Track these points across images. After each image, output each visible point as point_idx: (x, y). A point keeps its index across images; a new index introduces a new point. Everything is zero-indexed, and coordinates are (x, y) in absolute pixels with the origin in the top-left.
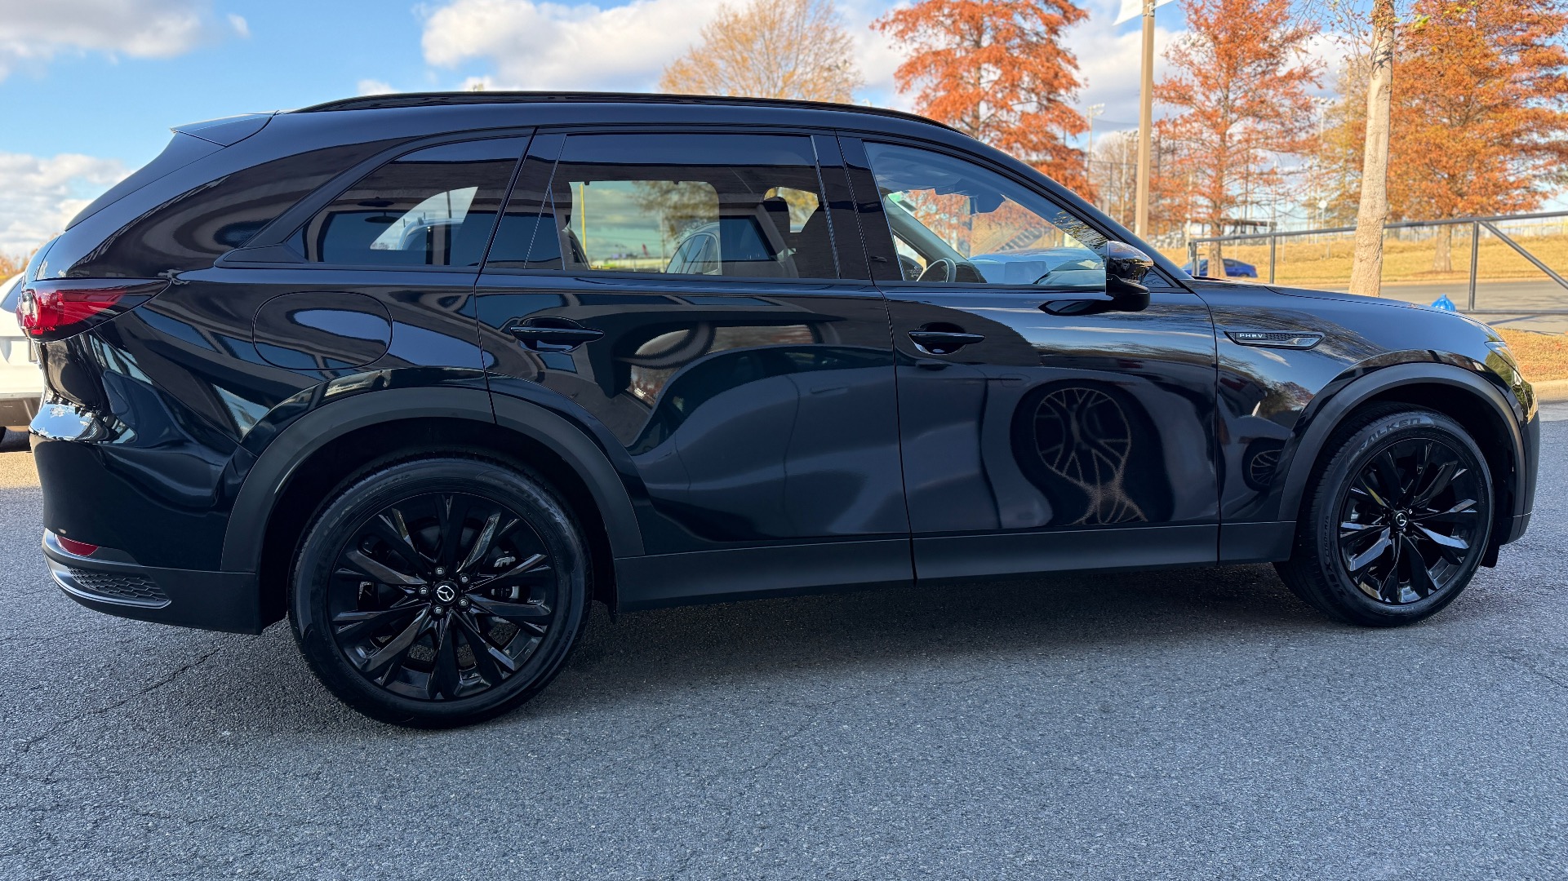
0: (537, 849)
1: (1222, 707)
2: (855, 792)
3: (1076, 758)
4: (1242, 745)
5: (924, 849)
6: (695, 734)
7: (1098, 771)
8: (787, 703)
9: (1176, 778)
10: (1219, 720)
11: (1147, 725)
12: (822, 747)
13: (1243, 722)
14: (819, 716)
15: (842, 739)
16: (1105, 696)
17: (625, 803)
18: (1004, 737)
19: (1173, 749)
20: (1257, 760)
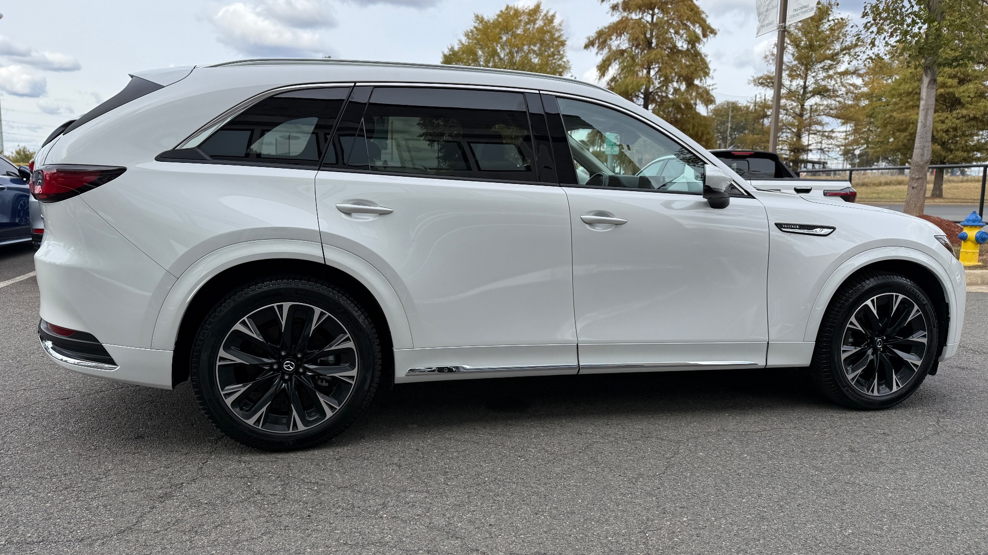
0: (554, 512)
1: (922, 452)
2: (727, 491)
3: (849, 477)
5: (785, 523)
6: (612, 453)
7: (866, 485)
8: (658, 439)
9: (915, 491)
11: (882, 460)
12: (693, 465)
14: (682, 447)
15: (703, 461)
16: (848, 443)
17: (591, 489)
18: (800, 464)
19: (904, 474)
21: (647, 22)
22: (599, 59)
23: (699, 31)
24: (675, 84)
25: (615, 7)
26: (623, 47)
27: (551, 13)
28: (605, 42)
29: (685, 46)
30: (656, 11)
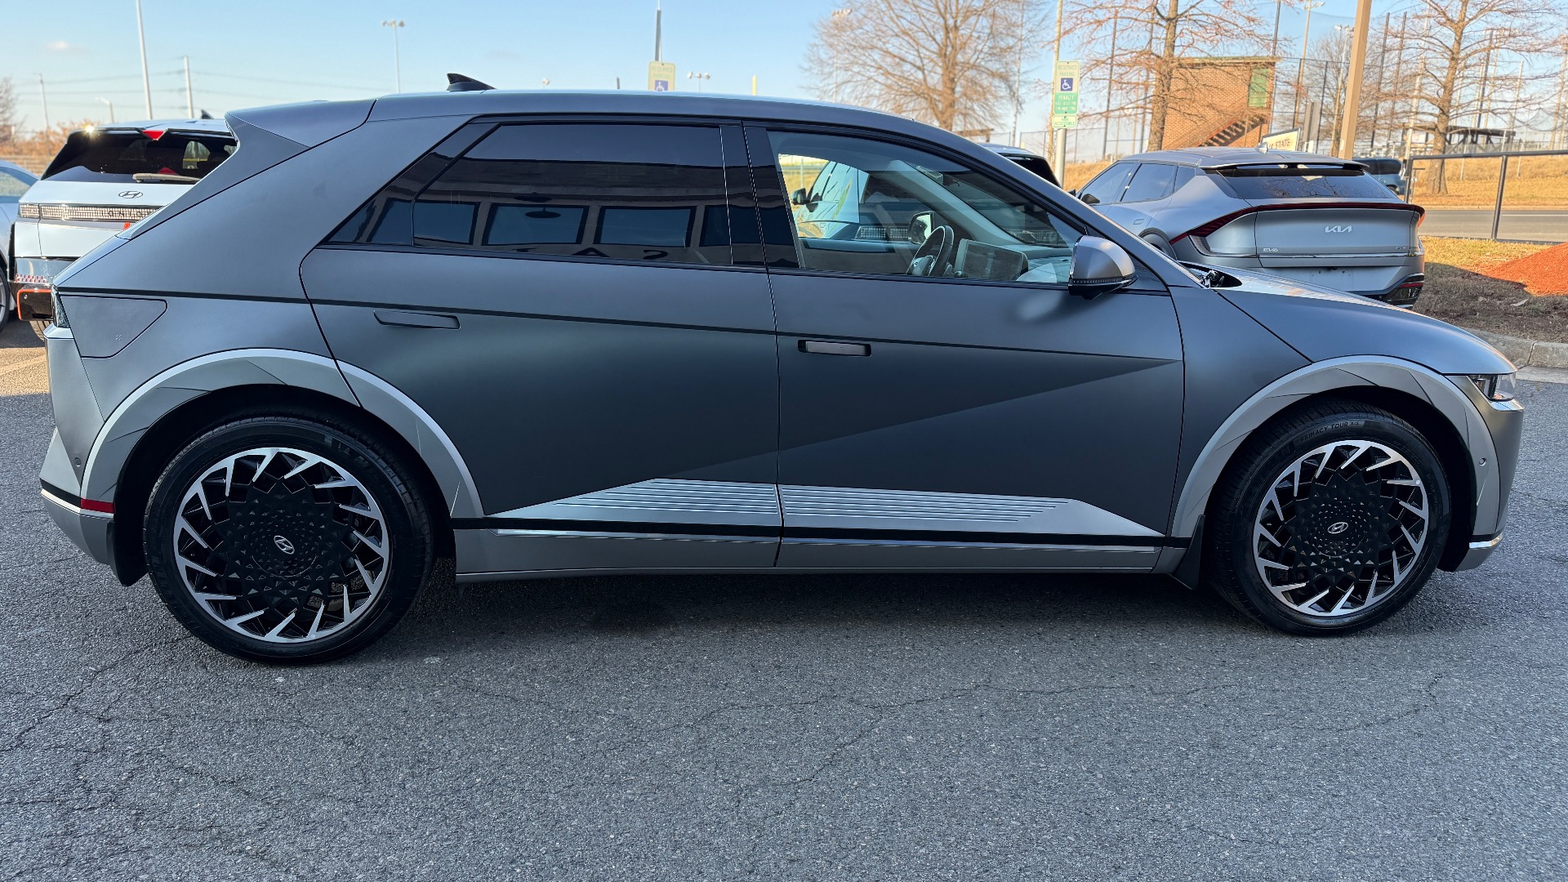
1: (1357, 754)
2: (904, 825)
3: (1168, 806)
4: (1375, 809)
7: (1191, 827)
8: (851, 700)
9: (1285, 847)
10: (1349, 771)
11: (1263, 770)
12: (878, 761)
13: (1380, 776)
14: (883, 720)
15: (904, 755)
16: (1218, 725)
18: (1088, 771)
19: (1288, 805)
20: (1389, 832)
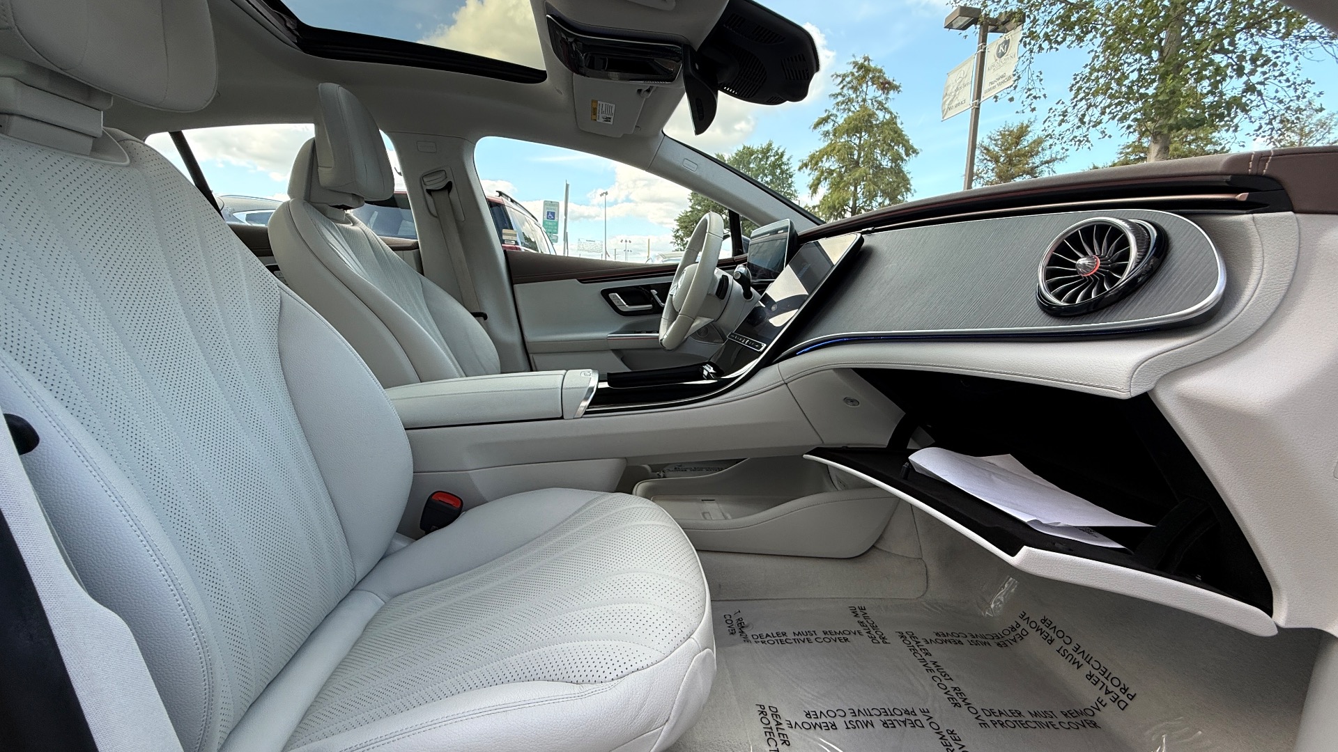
21: (855, 144)
22: (810, 180)
23: (902, 151)
24: (879, 200)
25: (826, 134)
26: (832, 168)
27: (780, 151)
28: (817, 163)
29: (890, 164)
30: (863, 134)
